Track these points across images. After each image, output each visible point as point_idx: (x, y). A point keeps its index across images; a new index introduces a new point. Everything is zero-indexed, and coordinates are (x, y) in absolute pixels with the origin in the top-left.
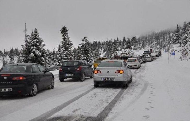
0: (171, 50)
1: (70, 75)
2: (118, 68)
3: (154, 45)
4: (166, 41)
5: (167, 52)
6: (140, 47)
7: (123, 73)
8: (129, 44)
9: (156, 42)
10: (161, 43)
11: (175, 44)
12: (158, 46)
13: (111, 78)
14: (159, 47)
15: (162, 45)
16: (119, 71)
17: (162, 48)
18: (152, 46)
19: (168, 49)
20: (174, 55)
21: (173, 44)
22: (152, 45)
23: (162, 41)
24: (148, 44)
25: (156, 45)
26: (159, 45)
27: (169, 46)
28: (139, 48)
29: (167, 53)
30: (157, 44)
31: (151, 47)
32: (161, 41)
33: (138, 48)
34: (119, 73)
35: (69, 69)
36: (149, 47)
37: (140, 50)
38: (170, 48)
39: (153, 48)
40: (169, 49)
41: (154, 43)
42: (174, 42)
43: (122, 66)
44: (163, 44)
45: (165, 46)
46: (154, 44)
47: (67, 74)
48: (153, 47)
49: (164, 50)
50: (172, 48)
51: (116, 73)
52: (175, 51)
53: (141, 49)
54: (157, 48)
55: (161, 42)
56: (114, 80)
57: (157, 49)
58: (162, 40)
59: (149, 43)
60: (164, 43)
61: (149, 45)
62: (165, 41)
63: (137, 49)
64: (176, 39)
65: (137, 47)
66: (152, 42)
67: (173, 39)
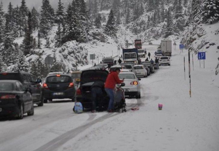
0: (198, 42)
1: (59, 94)
2: (133, 80)
3: (143, 22)
4: (184, 8)
5: (185, 47)
6: (101, 30)
7: (137, 84)
8: (75, 26)
9: (151, 14)
10: (167, 16)
11: (211, 23)
12: (159, 28)
13: (127, 89)
14: (160, 31)
15: (169, 22)
16: (134, 82)
17: (170, 34)
18: (139, 28)
19: (188, 38)
20: (204, 58)
21: (203, 22)
22: (139, 22)
23: (171, 9)
24: (123, 19)
25: (151, 22)
26: (162, 24)
27: (191, 27)
28: (99, 34)
29: (185, 52)
30: (154, 21)
31: (136, 31)
32: (166, 8)
33: (95, 35)
34: (134, 84)
35: (58, 86)
36: (128, 31)
37: (102, 43)
38: (196, 36)
39: (143, 34)
40: (192, 40)
41: (144, 18)
42: (208, 17)
43: (135, 78)
44: (174, 21)
45: (180, 27)
46: (146, 20)
47: (55, 92)
48: (140, 31)
49: (178, 43)
50: (200, 36)
51: (131, 84)
52: (208, 45)
53: (103, 40)
54: (153, 35)
55: (168, 13)
56: (129, 91)
57: (154, 37)
58: (171, 5)
59: (128, 16)
60: (177, 17)
61: (127, 22)
62: (180, 8)
63: (91, 38)
64: (215, 8)
65: (91, 32)
66: (138, 13)
67: (205, 8)
